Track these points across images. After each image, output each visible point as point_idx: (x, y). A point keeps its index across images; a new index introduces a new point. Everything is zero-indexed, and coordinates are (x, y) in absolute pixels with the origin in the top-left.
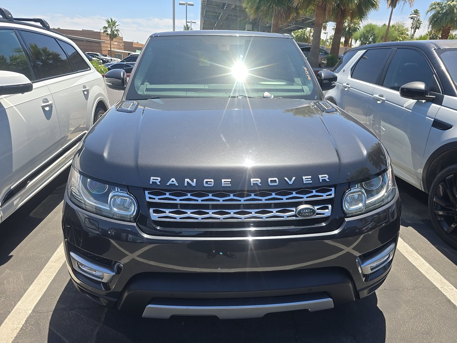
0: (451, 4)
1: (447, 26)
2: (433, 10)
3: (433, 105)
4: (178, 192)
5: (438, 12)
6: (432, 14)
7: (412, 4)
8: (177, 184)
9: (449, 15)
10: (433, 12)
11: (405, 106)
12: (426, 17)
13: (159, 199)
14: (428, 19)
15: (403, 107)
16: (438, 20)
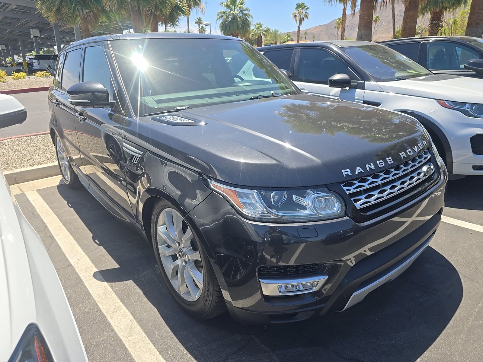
0: (234, 13)
1: (235, 33)
2: (221, 18)
3: (357, 90)
4: (362, 178)
5: (226, 21)
6: (221, 22)
7: (204, 12)
8: (363, 171)
9: (235, 22)
10: (221, 20)
11: (332, 95)
12: (217, 24)
13: (354, 189)
14: (219, 27)
15: (329, 95)
16: (228, 27)
